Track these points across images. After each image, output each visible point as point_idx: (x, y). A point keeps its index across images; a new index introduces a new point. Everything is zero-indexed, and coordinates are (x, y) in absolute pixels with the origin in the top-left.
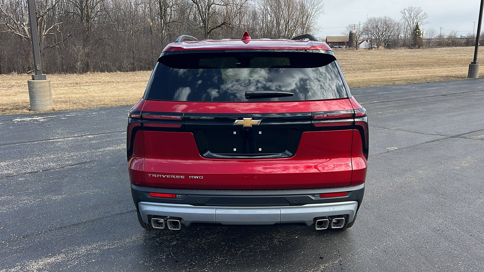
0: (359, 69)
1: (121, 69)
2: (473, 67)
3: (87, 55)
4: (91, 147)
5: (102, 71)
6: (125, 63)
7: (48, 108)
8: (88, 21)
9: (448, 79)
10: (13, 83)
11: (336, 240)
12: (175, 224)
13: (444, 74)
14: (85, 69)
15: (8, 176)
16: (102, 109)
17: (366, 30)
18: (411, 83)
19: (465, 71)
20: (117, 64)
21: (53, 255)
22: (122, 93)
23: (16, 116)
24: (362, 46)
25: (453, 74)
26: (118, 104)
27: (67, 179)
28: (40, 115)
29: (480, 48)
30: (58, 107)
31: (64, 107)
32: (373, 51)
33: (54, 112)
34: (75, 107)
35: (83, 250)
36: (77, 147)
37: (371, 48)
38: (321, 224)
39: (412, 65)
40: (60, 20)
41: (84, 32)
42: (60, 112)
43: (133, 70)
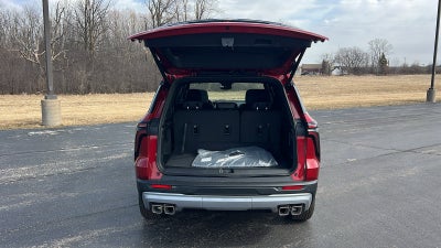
0: (330, 94)
1: (119, 91)
2: (430, 92)
3: (90, 79)
4: (97, 155)
5: (102, 93)
6: (123, 86)
7: (58, 124)
8: (91, 49)
9: (408, 103)
10: (23, 102)
11: (298, 227)
12: (171, 210)
13: (406, 98)
14: (87, 91)
15: (30, 178)
16: (104, 125)
17: (338, 59)
18: (375, 106)
19: (424, 96)
20: (116, 86)
21: (72, 236)
22: (121, 111)
23: (31, 130)
24: (334, 72)
25: (414, 98)
26: (119, 121)
27: (77, 181)
28: (51, 129)
29: (436, 76)
30: (66, 123)
31: (71, 123)
32: (344, 78)
33: (62, 127)
34: (81, 123)
35: (96, 233)
36: (85, 156)
37: (342, 75)
38: (283, 211)
39: (378, 90)
40: (66, 47)
41: (87, 58)
42: (68, 127)
43: (130, 92)
